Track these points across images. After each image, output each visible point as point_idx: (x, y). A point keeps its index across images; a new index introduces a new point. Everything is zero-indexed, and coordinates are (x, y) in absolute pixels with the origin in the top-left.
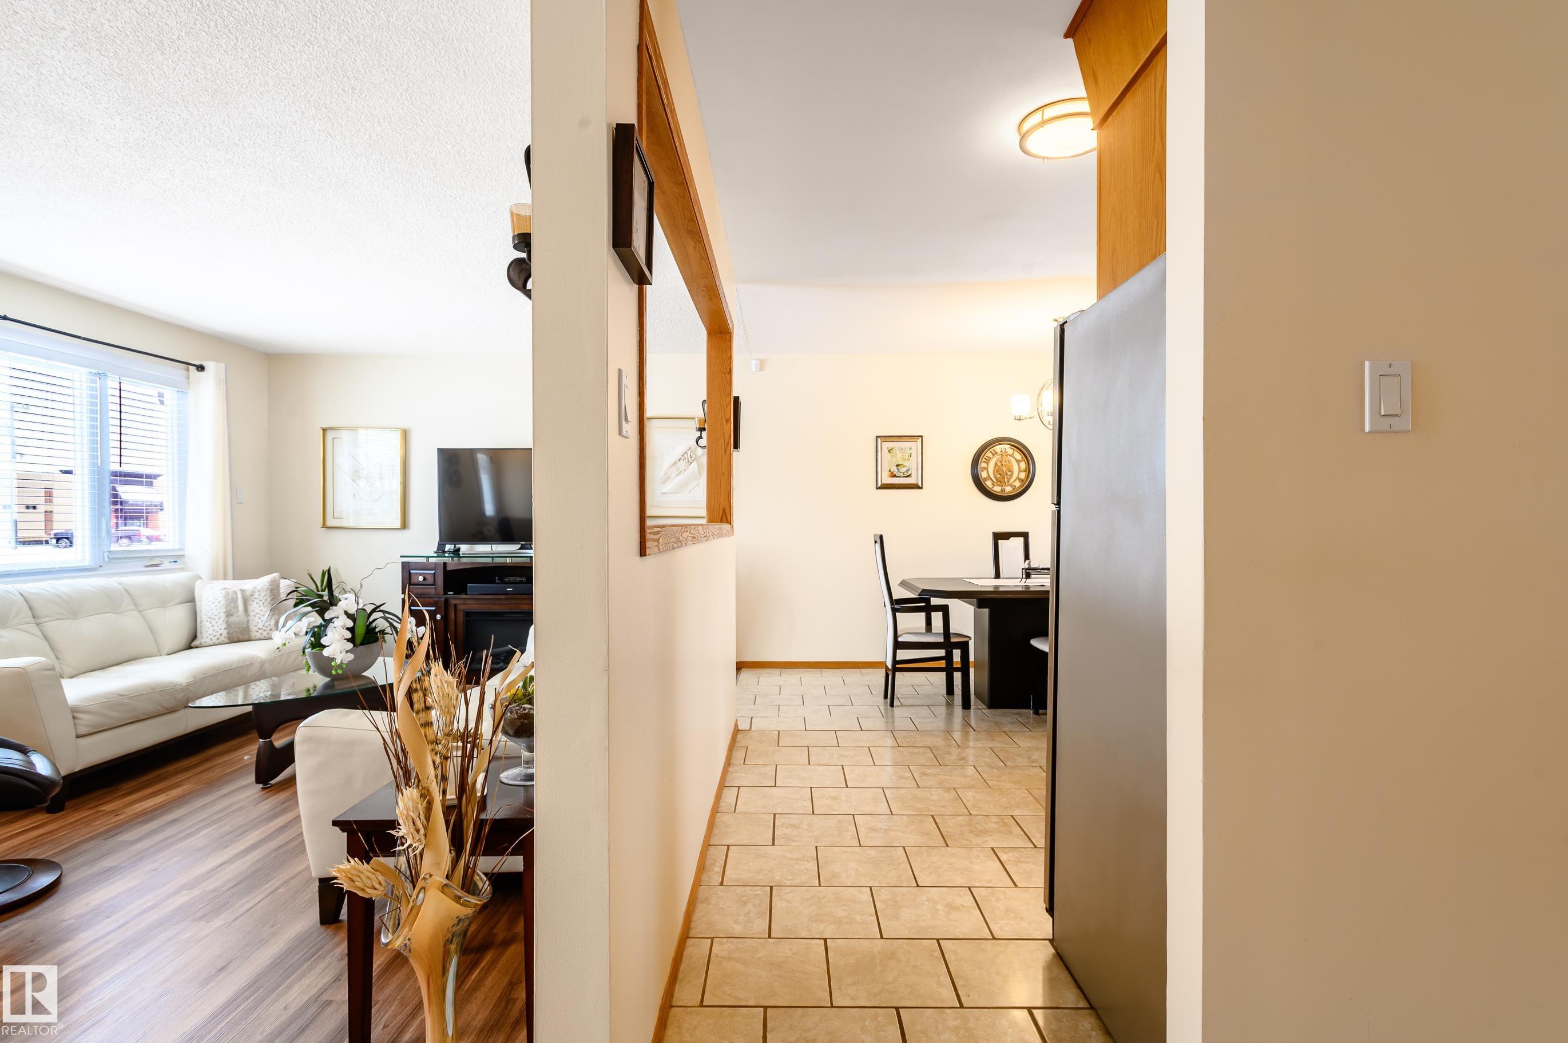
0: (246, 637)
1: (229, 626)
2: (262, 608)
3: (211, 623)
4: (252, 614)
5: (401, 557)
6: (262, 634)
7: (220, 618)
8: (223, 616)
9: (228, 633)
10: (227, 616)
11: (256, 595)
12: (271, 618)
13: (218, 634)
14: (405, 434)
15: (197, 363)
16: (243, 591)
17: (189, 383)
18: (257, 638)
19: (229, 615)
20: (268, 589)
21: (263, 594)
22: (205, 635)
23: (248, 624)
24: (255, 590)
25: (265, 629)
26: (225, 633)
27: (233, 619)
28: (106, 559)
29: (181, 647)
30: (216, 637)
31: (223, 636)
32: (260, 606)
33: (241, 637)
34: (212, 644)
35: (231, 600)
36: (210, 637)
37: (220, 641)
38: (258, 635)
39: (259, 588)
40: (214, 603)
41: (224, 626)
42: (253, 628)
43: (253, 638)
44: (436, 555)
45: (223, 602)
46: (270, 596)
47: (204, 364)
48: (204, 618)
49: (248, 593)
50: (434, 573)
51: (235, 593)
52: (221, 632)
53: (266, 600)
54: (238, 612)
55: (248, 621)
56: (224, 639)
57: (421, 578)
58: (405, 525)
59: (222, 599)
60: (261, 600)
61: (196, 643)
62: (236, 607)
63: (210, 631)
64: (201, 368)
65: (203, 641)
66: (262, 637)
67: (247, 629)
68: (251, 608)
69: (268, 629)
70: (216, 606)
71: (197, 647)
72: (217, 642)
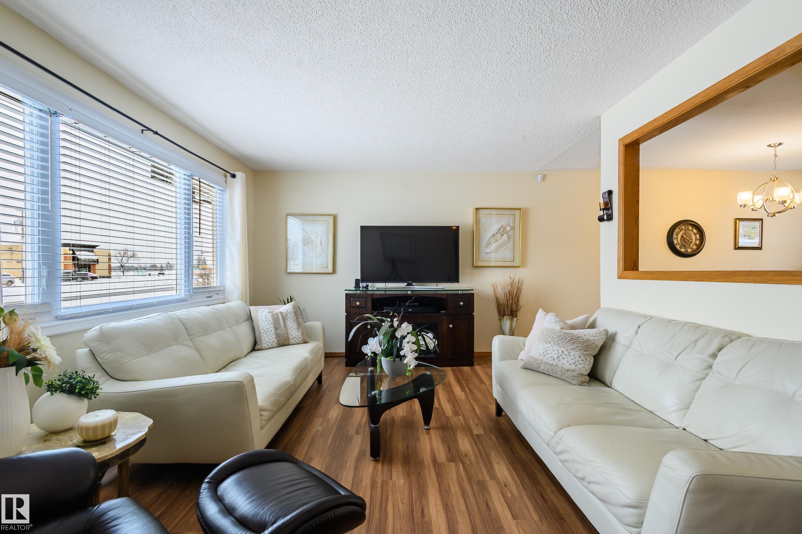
0: (287, 343)
1: (277, 336)
2: (293, 324)
3: (266, 334)
4: (289, 328)
5: (345, 290)
6: (295, 341)
7: (271, 331)
8: (273, 329)
9: (277, 341)
10: (275, 329)
11: (288, 316)
12: (299, 330)
13: (272, 341)
14: (335, 218)
15: (232, 172)
16: (281, 313)
17: (227, 185)
18: (292, 343)
19: (276, 328)
20: (294, 311)
21: (291, 315)
22: (264, 342)
23: (287, 334)
24: (287, 313)
25: (296, 337)
26: (275, 340)
27: (279, 331)
28: (192, 293)
29: (250, 351)
30: (271, 344)
31: (274, 343)
32: (291, 323)
33: (285, 343)
34: (268, 348)
35: (276, 319)
36: (267, 343)
37: (273, 346)
38: (294, 342)
39: (289, 311)
40: (266, 321)
41: (274, 336)
42: (291, 337)
43: (291, 343)
45: (271, 321)
46: (295, 316)
47: (236, 173)
48: (262, 331)
49: (284, 315)
50: (366, 300)
51: (277, 314)
52: (273, 340)
53: (294, 319)
54: (281, 327)
55: (287, 332)
56: (275, 345)
57: (358, 303)
58: (334, 272)
59: (270, 318)
60: (291, 319)
61: (256, 348)
62: (280, 324)
63: (267, 340)
64: (234, 176)
65: (263, 346)
66: (295, 343)
67: (288, 338)
68: (287, 324)
69: (299, 337)
70: (268, 323)
71: (258, 350)
72: (271, 346)
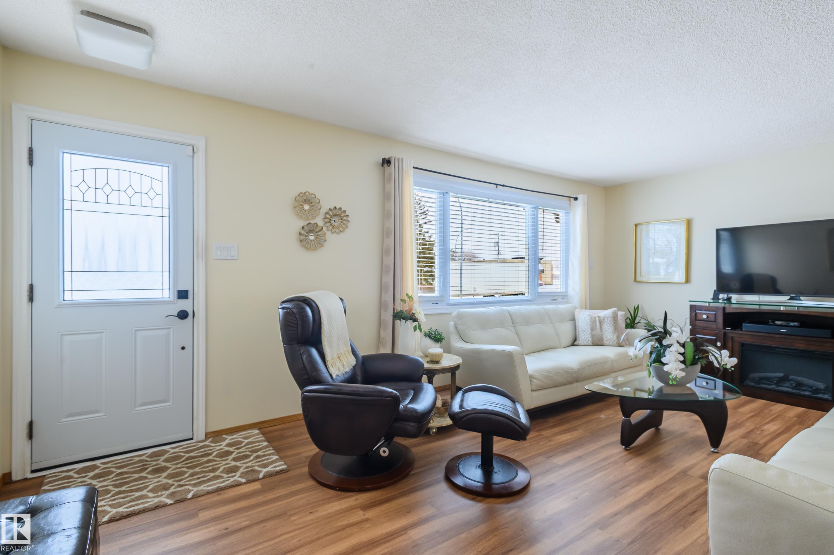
0: (601, 343)
1: (593, 336)
2: (609, 327)
3: (583, 333)
4: (604, 330)
5: (690, 301)
6: (609, 343)
7: (588, 331)
8: (589, 330)
9: (592, 340)
10: (591, 330)
11: (606, 320)
12: (614, 334)
13: (587, 340)
14: (689, 223)
15: (574, 196)
16: (599, 317)
17: (570, 207)
18: (607, 345)
19: (592, 329)
20: (612, 317)
21: (609, 320)
22: (581, 339)
23: (602, 336)
24: (605, 317)
25: (611, 340)
26: (590, 339)
27: (594, 332)
28: (537, 296)
29: (570, 344)
30: (586, 342)
31: (590, 341)
32: (608, 326)
33: (599, 343)
34: (584, 345)
35: (593, 322)
36: (583, 341)
37: (588, 344)
38: (607, 343)
39: (607, 316)
40: (585, 322)
41: (590, 336)
42: (605, 339)
43: (605, 344)
44: (712, 301)
45: (589, 322)
46: (613, 321)
47: (578, 196)
48: (580, 330)
49: (602, 318)
50: (715, 314)
51: (595, 317)
52: (589, 339)
53: (611, 323)
54: (597, 328)
55: (602, 334)
56: (590, 343)
57: (705, 317)
58: (688, 280)
59: (588, 320)
60: (608, 323)
61: (576, 343)
62: (596, 326)
63: (583, 338)
64: (576, 199)
65: (580, 342)
66: (609, 344)
67: (601, 339)
68: (603, 327)
69: (613, 340)
70: (586, 324)
71: (577, 345)
72: (586, 344)
